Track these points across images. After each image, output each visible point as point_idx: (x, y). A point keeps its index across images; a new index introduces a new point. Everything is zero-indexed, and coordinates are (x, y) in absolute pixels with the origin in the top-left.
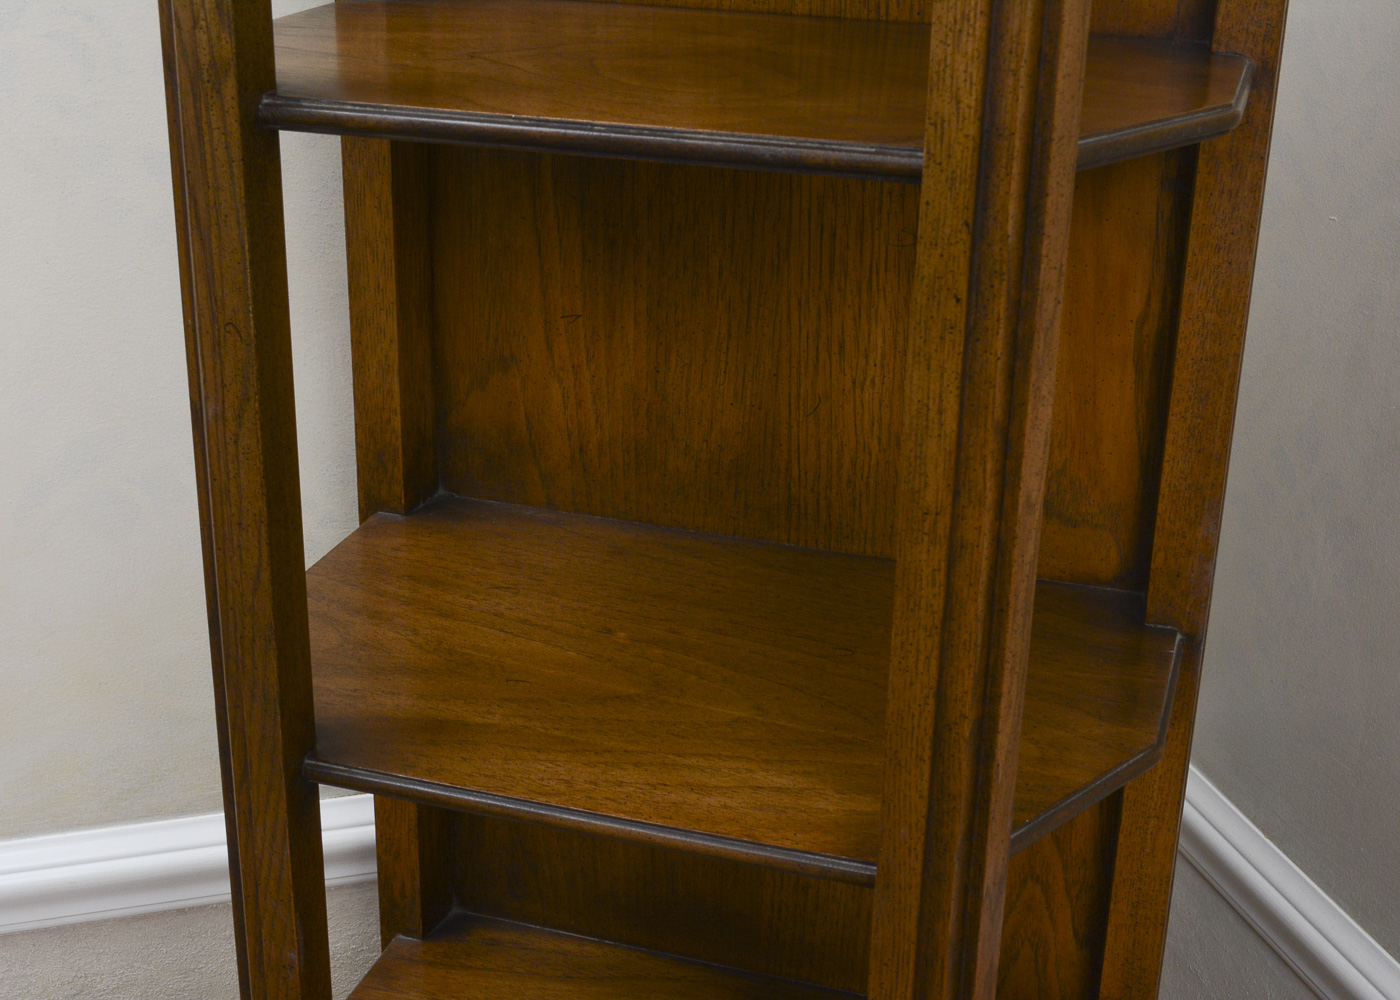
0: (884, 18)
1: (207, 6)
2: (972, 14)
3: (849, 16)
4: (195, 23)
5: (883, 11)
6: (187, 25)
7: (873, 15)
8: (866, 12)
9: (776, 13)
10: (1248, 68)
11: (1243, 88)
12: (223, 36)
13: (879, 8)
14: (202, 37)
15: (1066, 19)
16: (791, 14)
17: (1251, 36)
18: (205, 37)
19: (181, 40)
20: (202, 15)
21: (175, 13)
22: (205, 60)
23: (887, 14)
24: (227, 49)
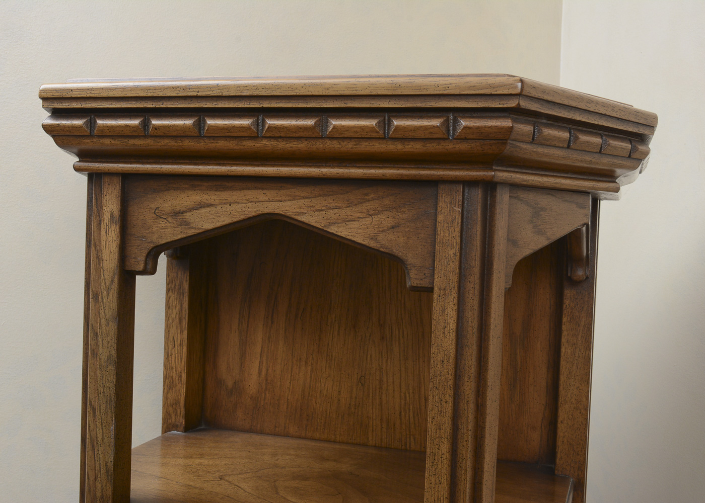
0: (409, 449)
1: (102, 472)
2: (442, 498)
3: (393, 447)
4: (96, 479)
5: (408, 446)
6: (92, 478)
7: (404, 447)
8: (400, 446)
9: (360, 445)
10: (572, 484)
11: (570, 493)
12: (108, 485)
13: (406, 444)
14: (98, 485)
15: (484, 499)
16: (367, 445)
17: (572, 468)
18: (100, 485)
19: (88, 484)
20: (99, 475)
21: (87, 472)
22: (98, 495)
23: (410, 447)
24: (109, 491)
